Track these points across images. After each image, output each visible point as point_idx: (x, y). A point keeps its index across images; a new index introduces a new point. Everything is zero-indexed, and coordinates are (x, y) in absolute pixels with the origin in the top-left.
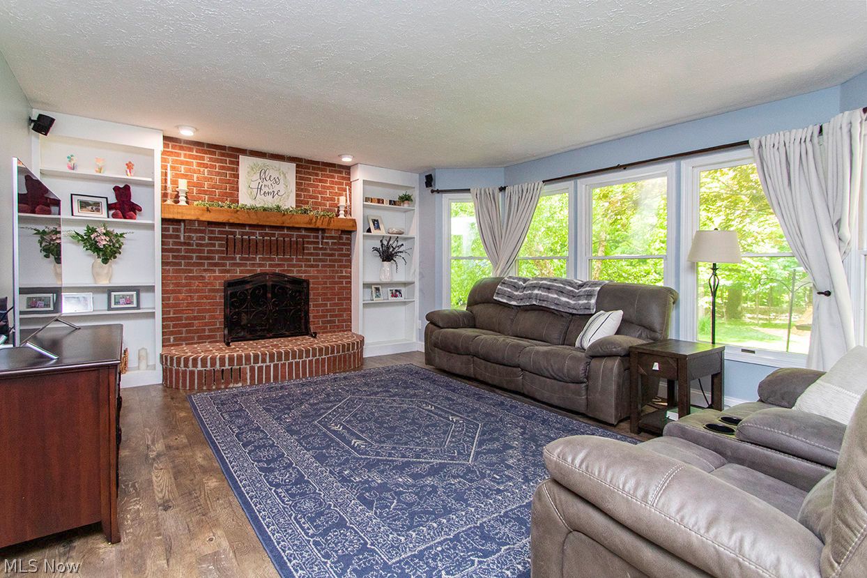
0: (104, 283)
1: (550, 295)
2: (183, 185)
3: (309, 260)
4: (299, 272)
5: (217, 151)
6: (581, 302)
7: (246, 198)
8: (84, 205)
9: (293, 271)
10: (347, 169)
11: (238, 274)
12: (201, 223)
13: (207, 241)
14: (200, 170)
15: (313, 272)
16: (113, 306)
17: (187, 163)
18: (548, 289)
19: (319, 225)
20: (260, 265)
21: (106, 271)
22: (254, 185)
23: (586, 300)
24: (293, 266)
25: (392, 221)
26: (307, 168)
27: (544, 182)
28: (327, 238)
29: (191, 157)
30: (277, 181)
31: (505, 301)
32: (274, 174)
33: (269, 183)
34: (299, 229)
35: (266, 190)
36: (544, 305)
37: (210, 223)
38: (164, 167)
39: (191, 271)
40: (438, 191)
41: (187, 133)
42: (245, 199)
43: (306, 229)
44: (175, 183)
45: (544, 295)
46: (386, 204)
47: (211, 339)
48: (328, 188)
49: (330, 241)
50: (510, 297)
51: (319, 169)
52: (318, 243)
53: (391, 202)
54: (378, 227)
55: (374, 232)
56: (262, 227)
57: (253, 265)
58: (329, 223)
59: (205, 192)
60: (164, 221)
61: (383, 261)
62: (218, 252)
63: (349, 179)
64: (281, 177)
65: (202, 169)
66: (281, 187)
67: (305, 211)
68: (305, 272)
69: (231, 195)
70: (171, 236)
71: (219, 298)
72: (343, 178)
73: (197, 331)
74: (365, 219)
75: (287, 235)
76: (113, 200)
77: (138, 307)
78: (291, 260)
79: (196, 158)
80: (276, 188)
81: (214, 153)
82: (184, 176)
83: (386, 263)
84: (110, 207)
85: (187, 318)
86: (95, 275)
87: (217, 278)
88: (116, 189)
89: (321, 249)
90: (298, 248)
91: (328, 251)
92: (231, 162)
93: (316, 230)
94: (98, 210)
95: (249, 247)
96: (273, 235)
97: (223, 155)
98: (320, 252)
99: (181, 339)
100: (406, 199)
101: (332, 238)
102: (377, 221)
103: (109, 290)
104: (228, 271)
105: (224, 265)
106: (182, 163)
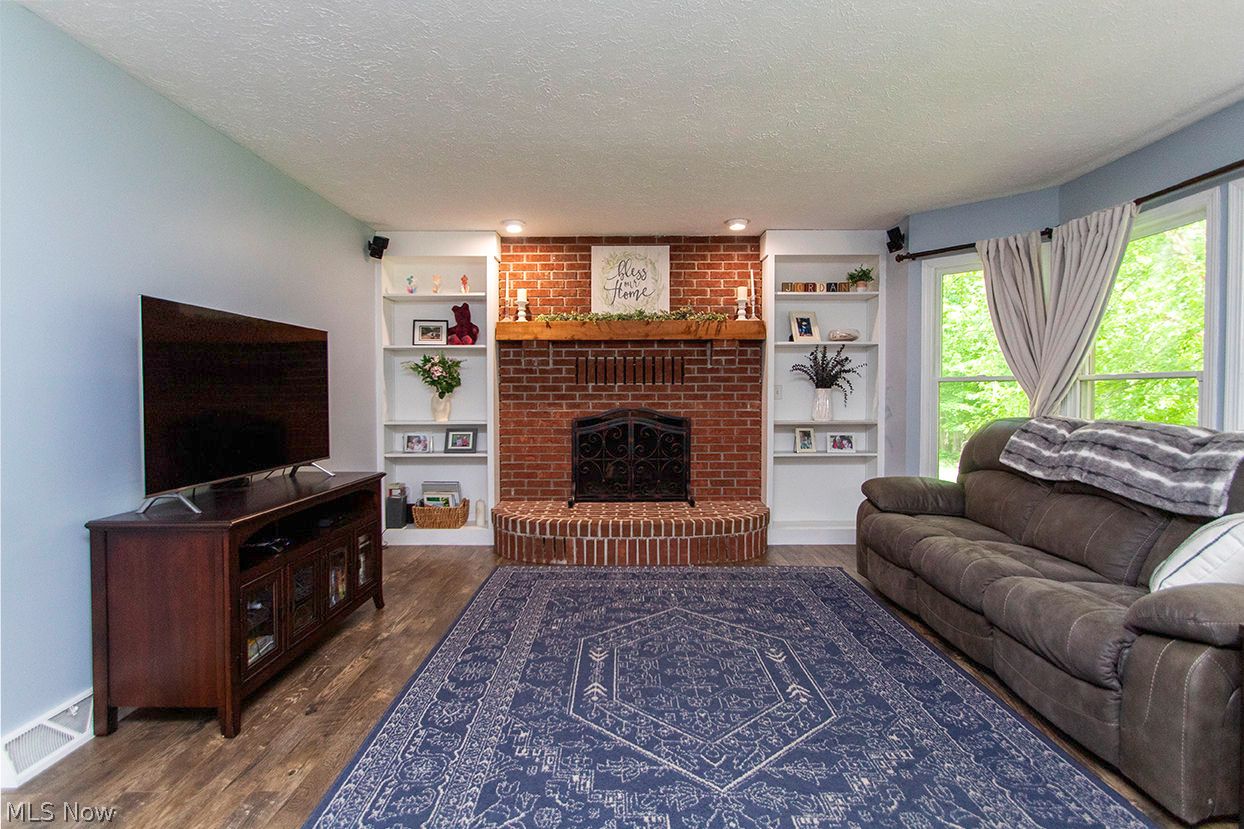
0: (443, 420)
1: (1116, 463)
2: (522, 295)
3: (692, 388)
4: (675, 406)
5: (565, 246)
6: (1188, 485)
7: (601, 305)
8: (425, 331)
9: (665, 406)
10: (754, 241)
11: (591, 408)
12: (541, 343)
13: (551, 366)
14: (543, 273)
15: (697, 406)
16: (450, 447)
17: (530, 267)
18: (1113, 448)
19: (702, 334)
20: (620, 397)
21: (442, 407)
22: (611, 285)
23: (1202, 480)
24: (667, 397)
25: (835, 318)
26: (686, 249)
27: (1138, 202)
28: (718, 353)
29: (535, 258)
30: (642, 276)
31: (1021, 468)
32: (638, 266)
33: (630, 279)
34: (675, 342)
35: (628, 289)
36: (1096, 484)
37: (555, 343)
38: (502, 277)
39: (533, 406)
40: (913, 257)
41: (515, 230)
42: (599, 306)
43: (686, 342)
44: (514, 294)
45: (1101, 462)
46: (821, 291)
47: (557, 495)
48: (722, 275)
49: (723, 358)
50: (1032, 461)
51: (708, 249)
52: (704, 362)
53: (830, 287)
54: (808, 332)
55: (800, 340)
56: (623, 343)
57: (610, 397)
58: (718, 331)
59: (549, 302)
60: (501, 343)
61: (817, 387)
62: (565, 380)
63: (758, 257)
64: (649, 269)
65: (547, 272)
66: (648, 284)
67: (684, 316)
68: (685, 406)
69: (582, 301)
70: (511, 362)
71: (566, 442)
72: (747, 257)
73: (541, 484)
74: (783, 319)
75: (658, 353)
76: (453, 323)
77: (474, 450)
78: (664, 388)
79: (540, 258)
80: (642, 285)
81: (560, 249)
82: (526, 285)
83: (821, 391)
84: (450, 331)
85: (529, 467)
86: (434, 411)
87: (563, 414)
88: (455, 309)
89: (711, 371)
90: (675, 371)
91: (722, 374)
92: (583, 258)
93: (701, 342)
94: (438, 336)
95: (604, 373)
96: (638, 353)
97: (570, 249)
98: (709, 375)
99: (522, 492)
100: (862, 277)
101: (724, 353)
102: (807, 320)
103: (449, 429)
104: (577, 406)
105: (573, 397)
106: (524, 268)
